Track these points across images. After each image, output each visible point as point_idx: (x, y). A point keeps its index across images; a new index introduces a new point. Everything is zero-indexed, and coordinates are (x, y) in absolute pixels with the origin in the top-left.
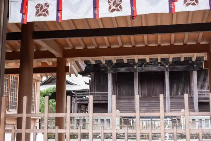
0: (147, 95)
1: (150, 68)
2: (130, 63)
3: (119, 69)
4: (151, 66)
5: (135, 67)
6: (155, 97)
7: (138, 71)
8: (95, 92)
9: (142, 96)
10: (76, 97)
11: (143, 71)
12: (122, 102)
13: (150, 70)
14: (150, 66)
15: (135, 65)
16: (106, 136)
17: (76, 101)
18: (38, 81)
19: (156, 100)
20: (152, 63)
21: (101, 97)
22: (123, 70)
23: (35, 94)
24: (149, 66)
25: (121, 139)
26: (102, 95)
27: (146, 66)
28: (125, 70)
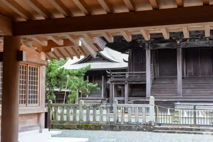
0: (193, 74)
1: (196, 43)
2: (172, 37)
3: (159, 45)
4: (198, 40)
5: (178, 42)
6: (202, 76)
7: (181, 47)
8: (132, 71)
9: (187, 76)
10: (111, 78)
11: (187, 47)
12: (163, 82)
13: (196, 45)
14: (196, 40)
15: (179, 40)
16: (137, 127)
17: (111, 82)
18: (42, 65)
19: (204, 81)
20: (199, 37)
21: (139, 77)
22: (163, 46)
23: (38, 81)
24: (194, 40)
25: (156, 132)
26: (140, 75)
27: (191, 40)
28: (166, 46)
